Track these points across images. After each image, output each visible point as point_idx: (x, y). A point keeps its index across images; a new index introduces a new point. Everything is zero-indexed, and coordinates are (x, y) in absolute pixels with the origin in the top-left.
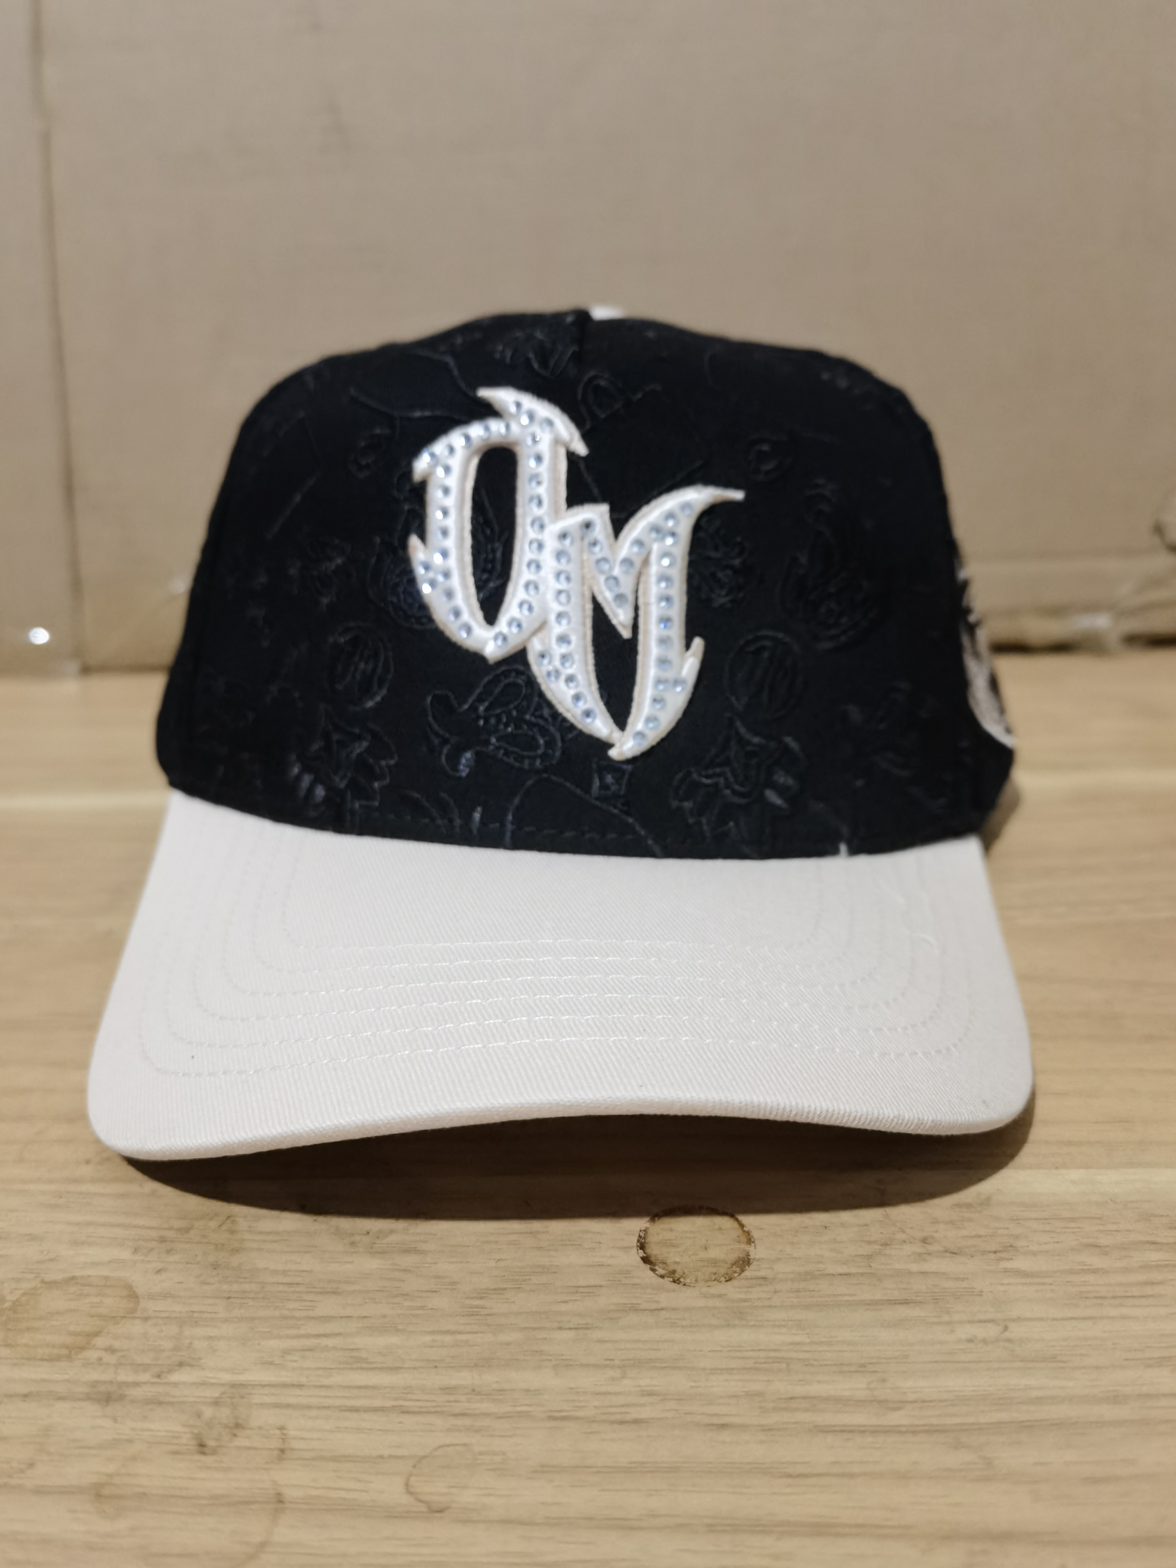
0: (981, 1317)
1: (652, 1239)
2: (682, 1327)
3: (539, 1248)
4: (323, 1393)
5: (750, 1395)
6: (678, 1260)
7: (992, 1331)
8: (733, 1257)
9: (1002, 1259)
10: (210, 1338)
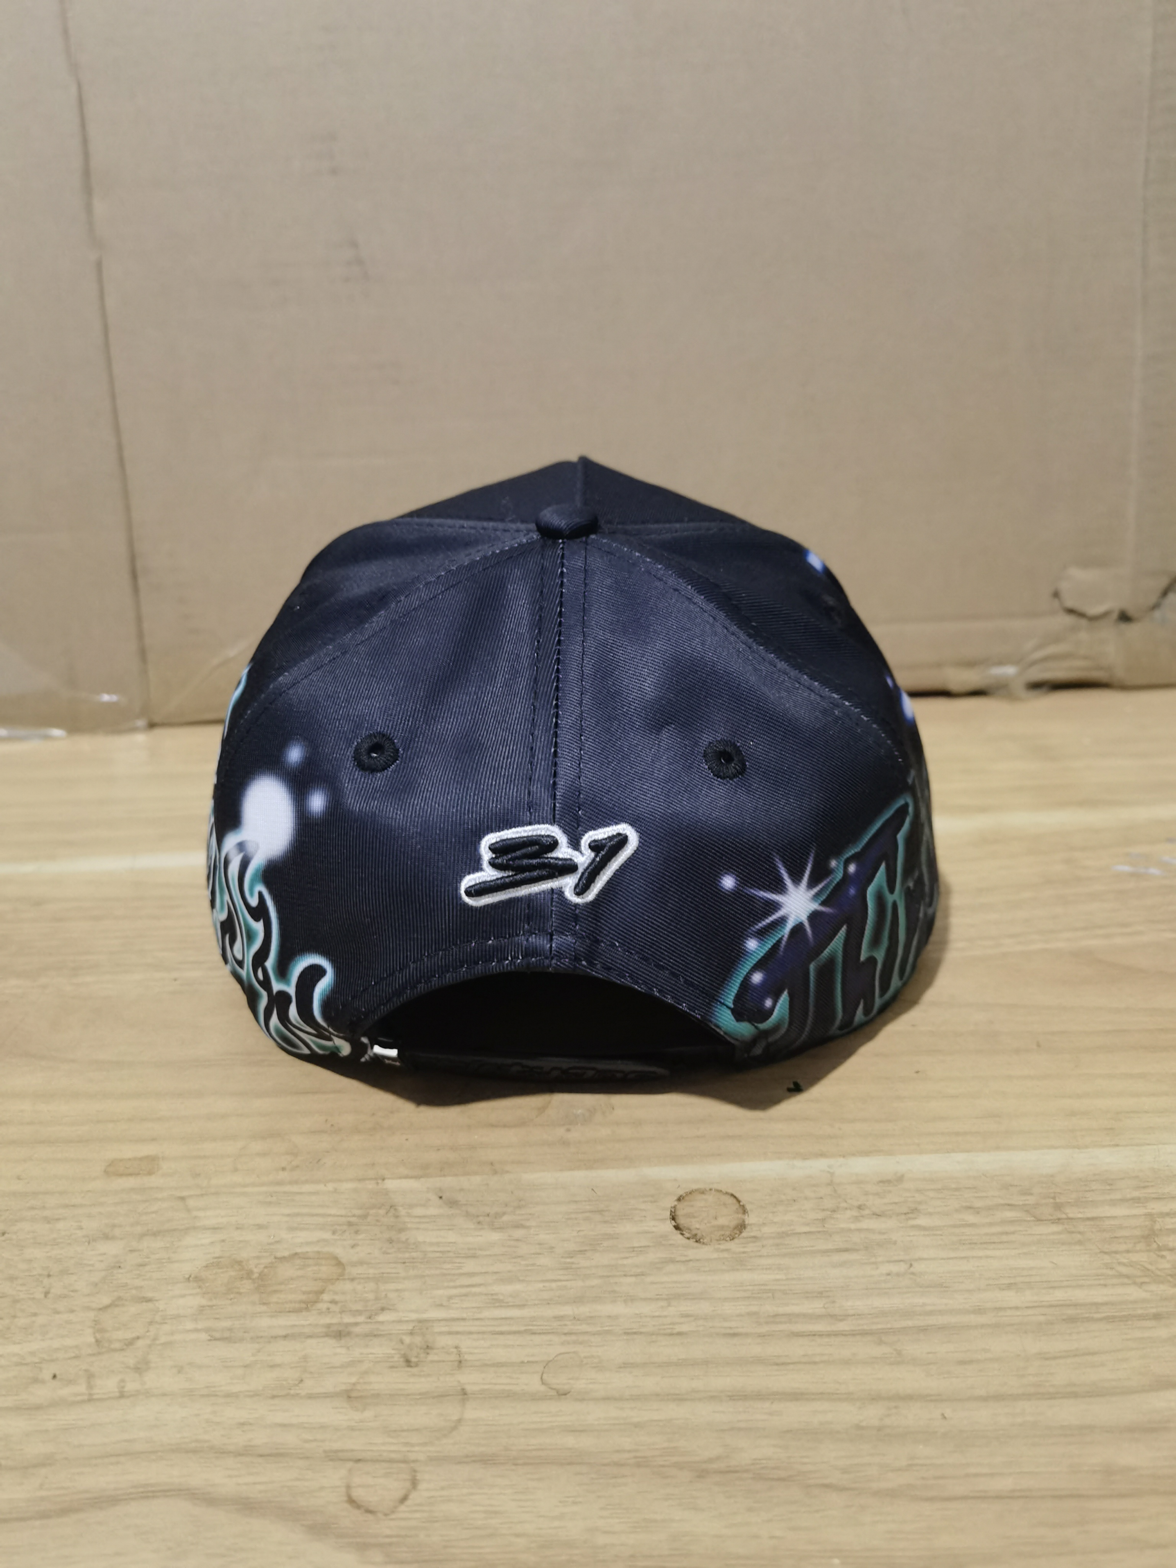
0: (896, 1258)
1: (680, 1213)
2: (704, 1271)
3: (606, 1222)
4: (477, 1323)
5: (750, 1314)
6: (698, 1226)
7: (902, 1267)
8: (734, 1223)
9: (910, 1218)
10: (397, 1290)
